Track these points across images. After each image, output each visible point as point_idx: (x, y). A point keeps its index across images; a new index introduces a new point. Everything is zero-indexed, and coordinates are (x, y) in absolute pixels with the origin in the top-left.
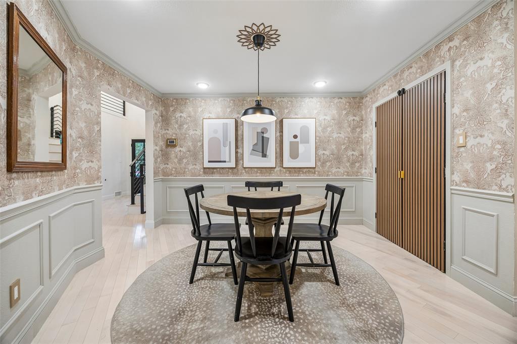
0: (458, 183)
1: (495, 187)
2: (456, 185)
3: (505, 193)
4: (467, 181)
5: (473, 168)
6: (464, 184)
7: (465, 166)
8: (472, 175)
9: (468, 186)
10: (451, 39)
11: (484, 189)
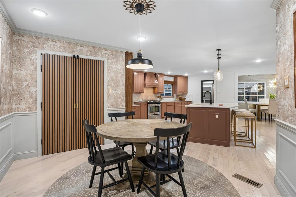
0: (109, 106)
1: (121, 106)
2: (108, 107)
3: (123, 108)
4: (112, 106)
5: (114, 101)
6: (112, 107)
7: (112, 100)
8: (114, 103)
9: (113, 107)
10: (106, 50)
11: (118, 107)
